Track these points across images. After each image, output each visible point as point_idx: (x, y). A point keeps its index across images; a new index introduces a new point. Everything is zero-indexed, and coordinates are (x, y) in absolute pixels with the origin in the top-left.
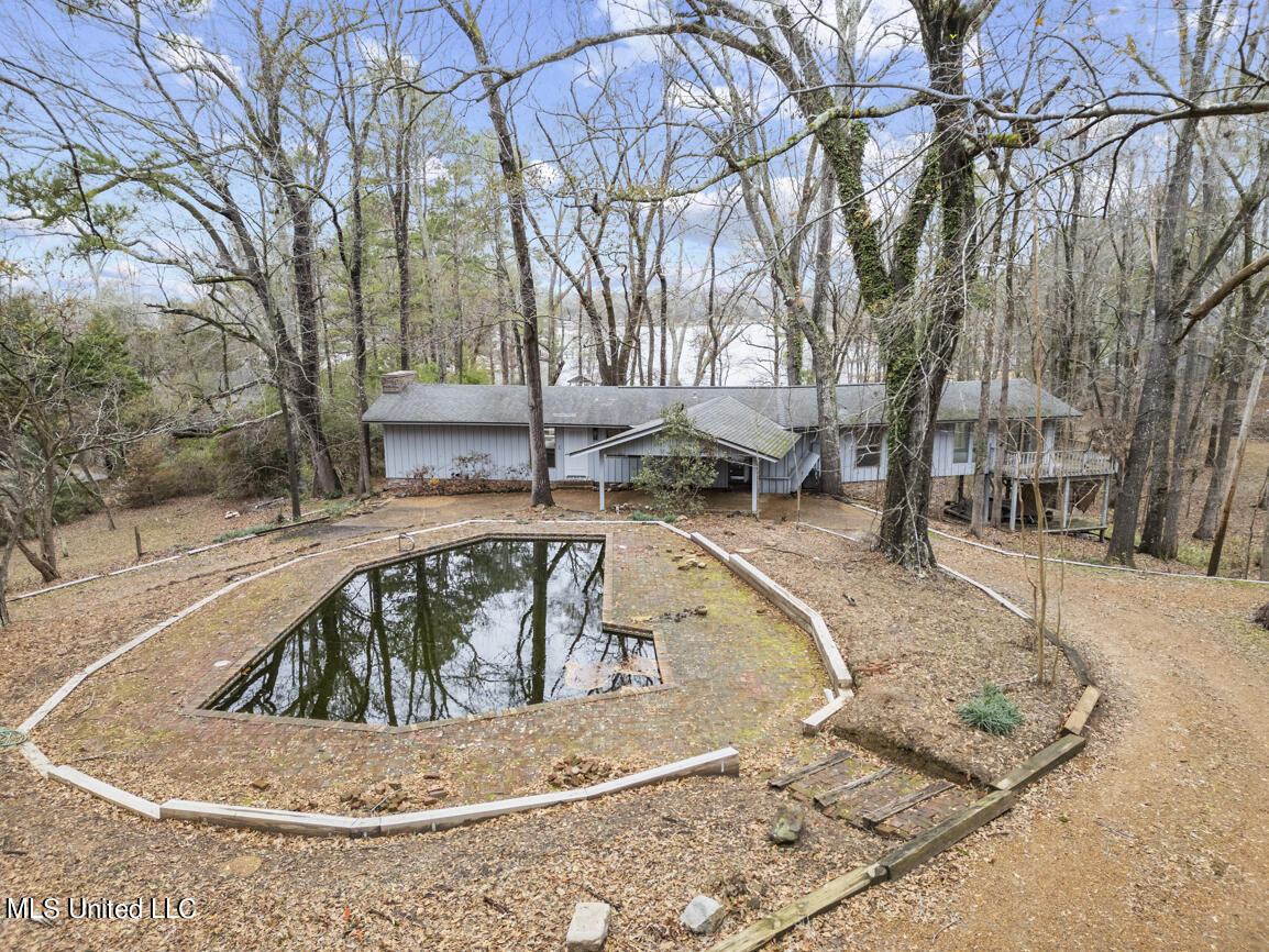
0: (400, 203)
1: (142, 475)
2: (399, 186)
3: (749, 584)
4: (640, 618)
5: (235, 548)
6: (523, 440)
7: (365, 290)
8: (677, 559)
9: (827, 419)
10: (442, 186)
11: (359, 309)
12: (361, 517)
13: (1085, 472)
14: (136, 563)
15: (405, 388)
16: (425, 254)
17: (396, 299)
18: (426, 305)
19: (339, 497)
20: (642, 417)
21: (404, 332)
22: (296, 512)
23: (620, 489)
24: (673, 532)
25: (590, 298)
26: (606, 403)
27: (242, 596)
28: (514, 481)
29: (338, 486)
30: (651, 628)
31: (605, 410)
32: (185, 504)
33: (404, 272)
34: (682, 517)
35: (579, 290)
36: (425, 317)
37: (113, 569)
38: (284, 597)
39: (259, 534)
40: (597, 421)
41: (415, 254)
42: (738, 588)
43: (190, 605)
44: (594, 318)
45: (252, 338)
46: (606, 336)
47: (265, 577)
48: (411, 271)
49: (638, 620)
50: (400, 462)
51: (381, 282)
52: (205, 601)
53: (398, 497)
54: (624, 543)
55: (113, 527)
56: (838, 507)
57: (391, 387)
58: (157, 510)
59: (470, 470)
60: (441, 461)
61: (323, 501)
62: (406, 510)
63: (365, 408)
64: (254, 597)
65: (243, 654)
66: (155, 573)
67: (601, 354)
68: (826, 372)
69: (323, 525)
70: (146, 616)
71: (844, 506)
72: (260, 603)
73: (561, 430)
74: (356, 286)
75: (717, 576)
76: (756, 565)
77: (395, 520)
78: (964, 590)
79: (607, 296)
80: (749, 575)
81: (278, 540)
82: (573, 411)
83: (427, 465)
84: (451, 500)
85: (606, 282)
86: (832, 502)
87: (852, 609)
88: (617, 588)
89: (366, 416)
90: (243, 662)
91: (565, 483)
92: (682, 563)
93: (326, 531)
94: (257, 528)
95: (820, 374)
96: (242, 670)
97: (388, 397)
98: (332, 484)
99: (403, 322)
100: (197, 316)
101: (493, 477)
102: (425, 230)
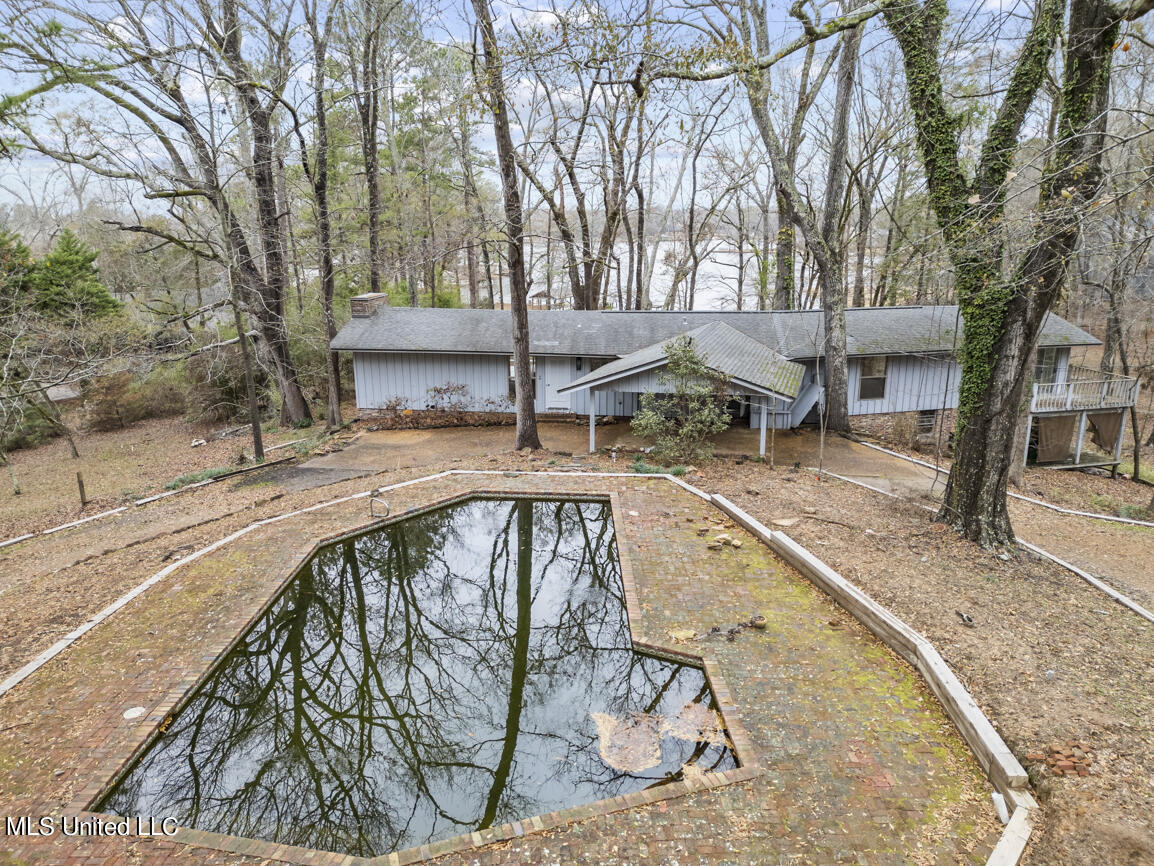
0: (368, 116)
1: (109, 398)
2: (367, 98)
3: (805, 576)
4: (682, 634)
5: (188, 497)
6: (502, 370)
7: (332, 206)
8: (702, 533)
9: (835, 349)
10: (410, 101)
11: (325, 227)
12: (330, 455)
13: (1103, 405)
14: (78, 516)
15: (375, 313)
16: (394, 169)
17: (365, 216)
18: (395, 222)
19: (309, 426)
20: (629, 345)
21: (374, 252)
22: (259, 452)
23: (606, 424)
24: (686, 487)
25: (563, 216)
26: (588, 329)
27: (177, 587)
28: (490, 413)
29: (308, 414)
30: (697, 652)
31: (589, 337)
32: (155, 428)
33: (373, 188)
34: (691, 468)
35: (552, 205)
36: (392, 234)
37: (52, 523)
38: (229, 591)
39: (218, 478)
40: (581, 350)
41: (383, 170)
42: (792, 582)
43: (113, 600)
44: (566, 236)
45: (216, 257)
46: (579, 255)
47: (210, 555)
48: (380, 188)
49: (680, 637)
50: (372, 390)
51: (349, 198)
52: (129, 596)
53: (370, 430)
54: (633, 508)
55: (76, 455)
56: (846, 446)
57: (361, 310)
58: (126, 434)
59: (445, 403)
60: (415, 391)
61: (292, 431)
62: (377, 448)
63: (333, 334)
64: (193, 590)
65: (165, 694)
66: (95, 532)
67: (574, 273)
68: (836, 298)
69: (287, 468)
70: (54, 621)
71: (854, 445)
72: (197, 601)
73: (542, 359)
74: (322, 201)
75: (759, 561)
76: (807, 547)
77: (366, 461)
78: (1058, 576)
79: (581, 213)
80: (804, 564)
81: (237, 486)
82: (555, 338)
83: (399, 395)
84: (426, 435)
85: (581, 198)
86: (839, 440)
87: (969, 632)
88: (641, 580)
89: (335, 343)
90: (163, 710)
91: (546, 416)
92: (711, 540)
93: (291, 476)
94: (216, 470)
95: (830, 300)
96: (159, 725)
97: (357, 322)
98: (301, 412)
99: (373, 241)
100: (157, 233)
101: (470, 409)
102: (394, 144)
